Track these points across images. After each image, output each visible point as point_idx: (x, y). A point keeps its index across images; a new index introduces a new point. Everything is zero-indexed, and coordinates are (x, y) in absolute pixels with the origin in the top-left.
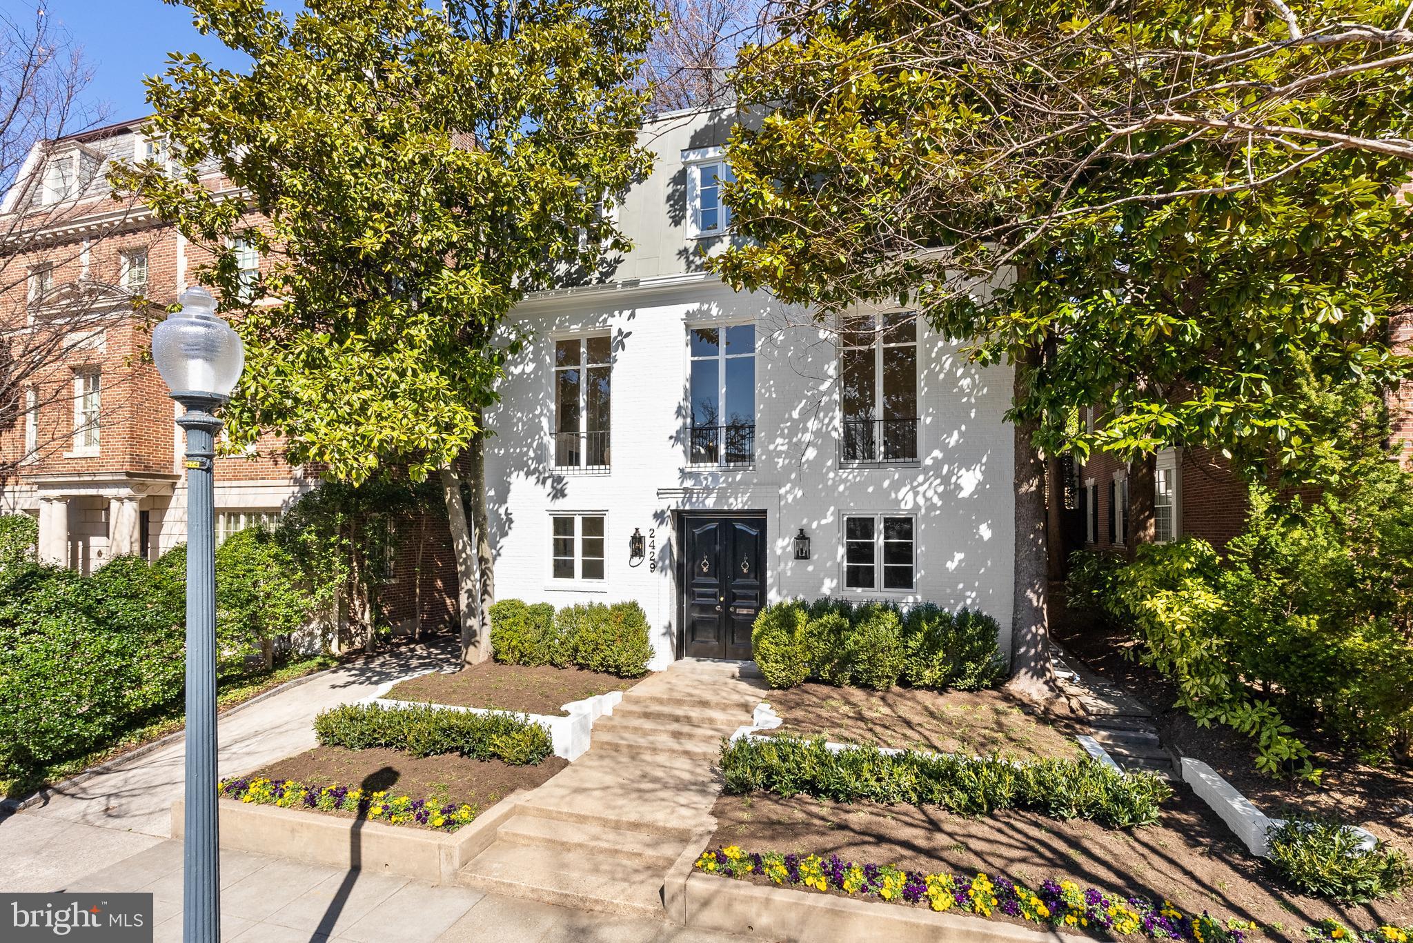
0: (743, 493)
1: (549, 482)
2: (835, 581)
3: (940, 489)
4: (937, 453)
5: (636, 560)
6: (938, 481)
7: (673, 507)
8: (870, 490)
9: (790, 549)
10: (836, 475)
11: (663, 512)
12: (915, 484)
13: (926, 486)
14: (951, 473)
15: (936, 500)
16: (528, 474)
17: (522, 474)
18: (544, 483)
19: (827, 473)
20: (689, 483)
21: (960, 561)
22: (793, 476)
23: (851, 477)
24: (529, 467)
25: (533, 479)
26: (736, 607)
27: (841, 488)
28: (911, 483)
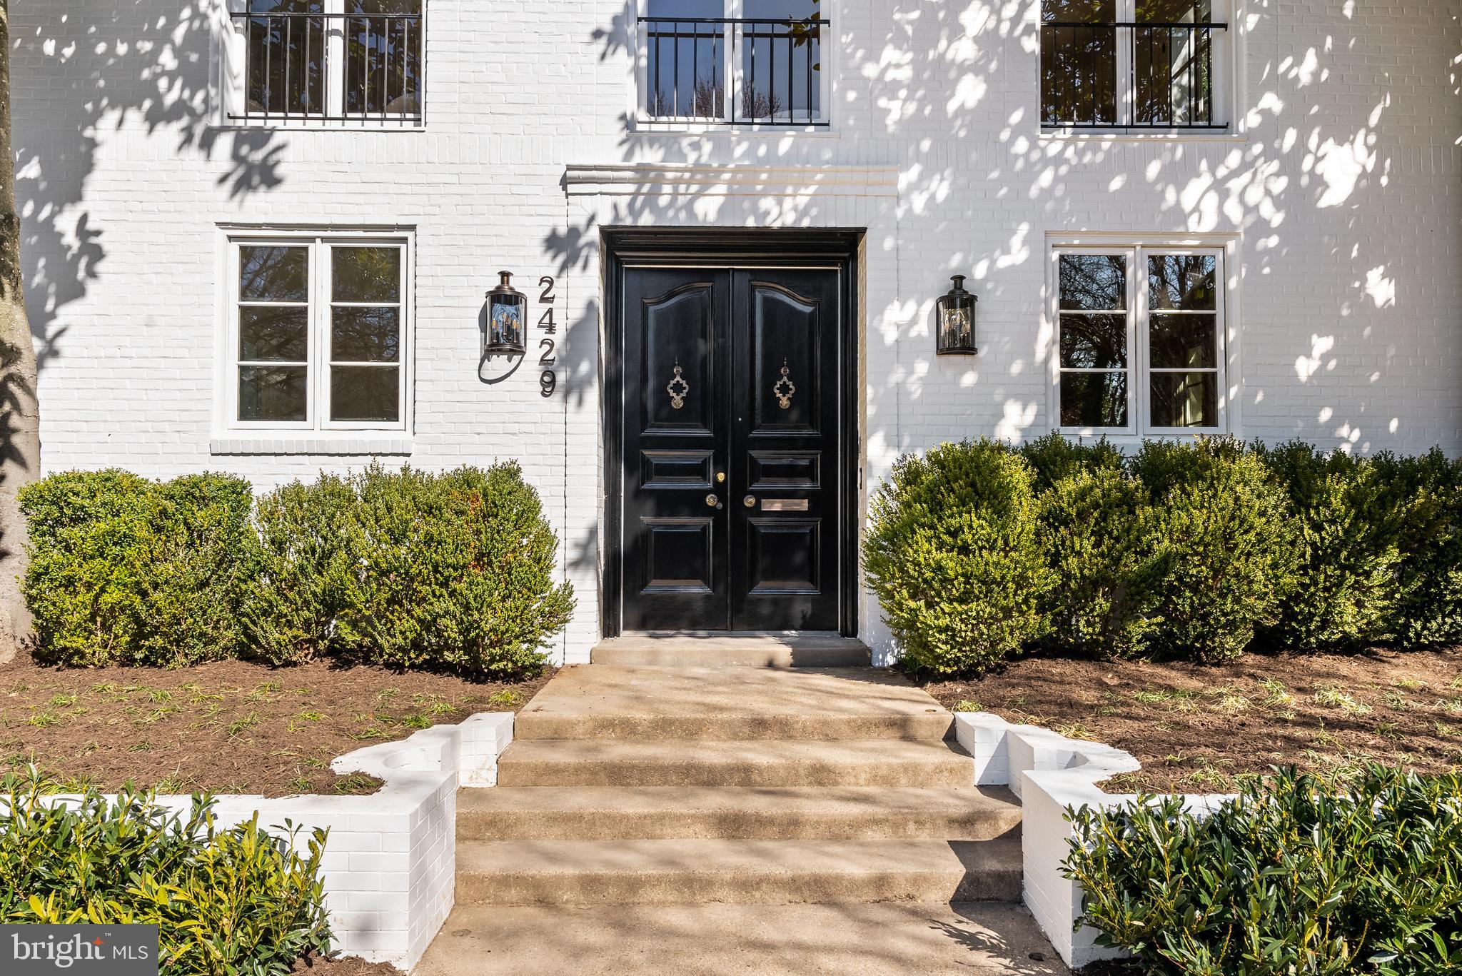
0: (799, 184)
1: (224, 144)
2: (1032, 411)
3: (1279, 185)
4: (1271, 101)
5: (499, 364)
6: (1275, 166)
7: (605, 219)
8: (1116, 184)
9: (924, 328)
10: (1033, 144)
11: (574, 232)
12: (1221, 172)
13: (1247, 176)
14: (1301, 147)
15: (1267, 210)
16: (155, 118)
17: (135, 118)
18: (207, 143)
19: (1012, 140)
20: (650, 156)
21: (1325, 357)
22: (926, 145)
23: (1070, 152)
24: (158, 98)
25: (170, 133)
26: (760, 495)
27: (1046, 178)
28: (1212, 169)
